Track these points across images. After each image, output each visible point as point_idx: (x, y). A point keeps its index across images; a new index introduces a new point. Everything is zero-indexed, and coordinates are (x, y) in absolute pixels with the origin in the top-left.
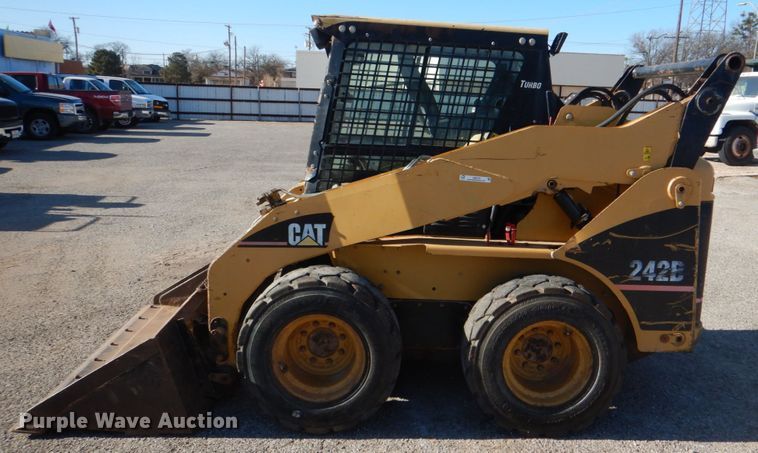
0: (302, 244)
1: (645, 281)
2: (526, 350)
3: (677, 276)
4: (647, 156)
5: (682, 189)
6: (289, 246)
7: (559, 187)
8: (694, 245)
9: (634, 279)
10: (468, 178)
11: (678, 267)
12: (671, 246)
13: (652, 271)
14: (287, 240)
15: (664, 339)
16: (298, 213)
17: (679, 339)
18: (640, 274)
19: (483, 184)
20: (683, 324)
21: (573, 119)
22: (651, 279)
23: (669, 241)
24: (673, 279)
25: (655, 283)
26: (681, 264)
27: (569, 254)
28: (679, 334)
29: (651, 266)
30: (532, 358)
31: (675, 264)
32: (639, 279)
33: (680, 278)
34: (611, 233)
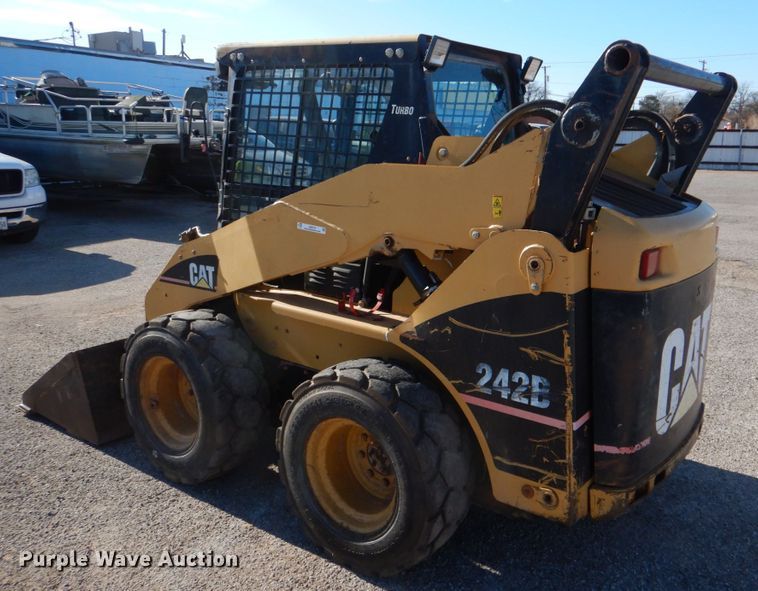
0: (198, 285)
1: (496, 397)
2: (371, 454)
3: (540, 400)
4: (497, 210)
5: (535, 265)
6: (191, 286)
7: (397, 247)
8: (562, 356)
9: (482, 390)
10: (305, 226)
11: (541, 386)
12: (529, 351)
13: (505, 384)
14: (189, 280)
15: (528, 492)
16: (194, 253)
17: (548, 498)
18: (489, 384)
19: (318, 235)
20: (554, 476)
21: (446, 155)
22: (504, 395)
23: (526, 342)
24: (535, 403)
25: (509, 402)
26: (545, 382)
27: (404, 339)
28: (548, 491)
29: (504, 375)
30: (377, 467)
31: (536, 380)
32: (488, 391)
33: (545, 404)
34: (450, 319)
